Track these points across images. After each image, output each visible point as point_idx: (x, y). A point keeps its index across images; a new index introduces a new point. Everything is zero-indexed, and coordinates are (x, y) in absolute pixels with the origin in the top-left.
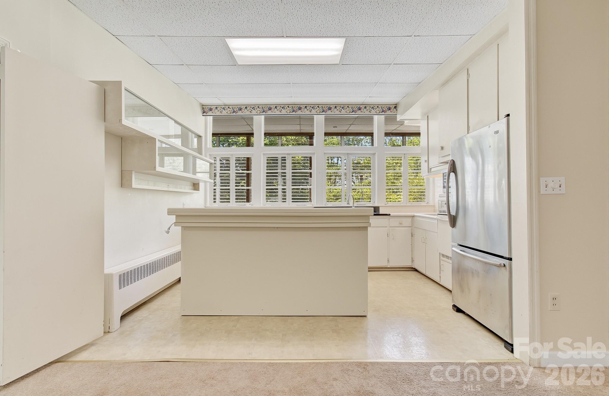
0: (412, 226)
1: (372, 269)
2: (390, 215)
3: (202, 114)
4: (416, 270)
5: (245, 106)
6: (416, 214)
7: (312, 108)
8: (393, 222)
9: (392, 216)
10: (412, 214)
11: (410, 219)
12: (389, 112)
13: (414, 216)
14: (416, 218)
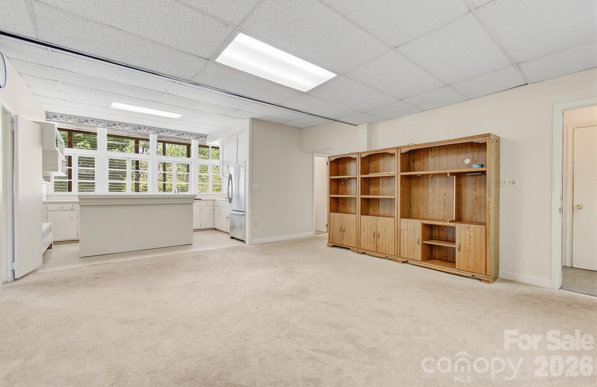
0: (214, 206)
1: (195, 230)
2: (201, 199)
3: (45, 119)
4: (216, 229)
5: (91, 119)
6: (216, 199)
7: (149, 129)
8: (204, 203)
9: (203, 200)
10: (214, 199)
11: (212, 202)
12: (201, 139)
13: (215, 200)
14: (215, 201)
